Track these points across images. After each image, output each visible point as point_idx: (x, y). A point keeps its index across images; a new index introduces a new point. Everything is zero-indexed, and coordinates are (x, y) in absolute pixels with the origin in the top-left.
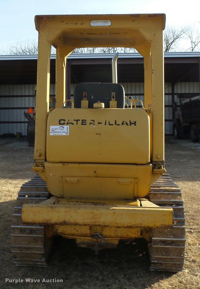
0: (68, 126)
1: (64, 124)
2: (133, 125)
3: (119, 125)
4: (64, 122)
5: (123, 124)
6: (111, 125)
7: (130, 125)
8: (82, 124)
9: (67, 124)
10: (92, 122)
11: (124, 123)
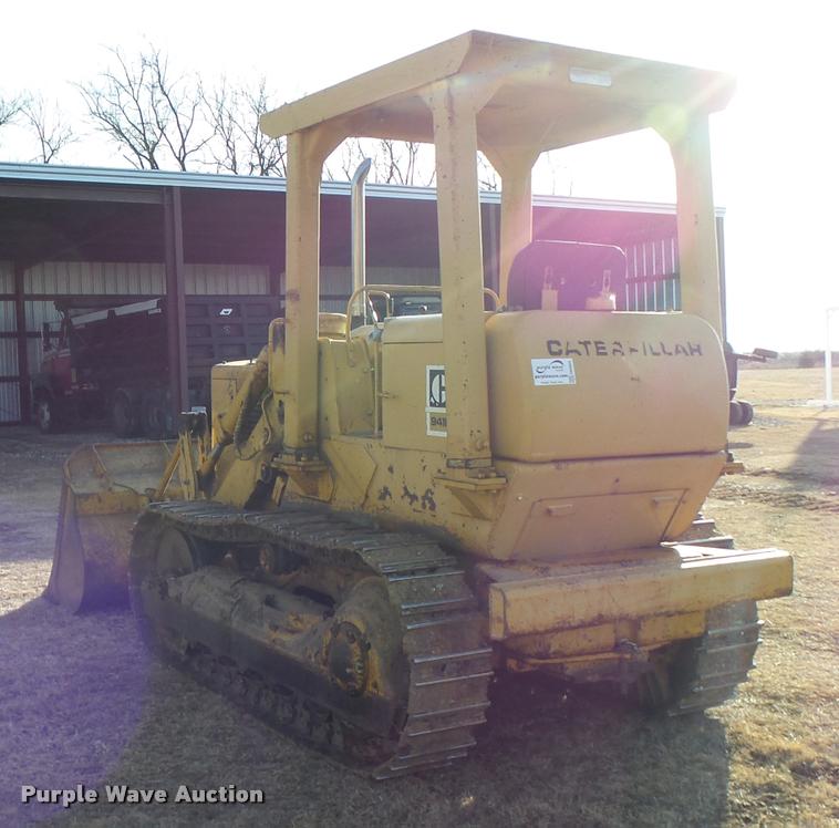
0: (571, 360)
1: (559, 353)
2: (696, 354)
3: (670, 354)
4: (559, 348)
5: (677, 352)
6: (655, 354)
7: (692, 354)
8: (598, 354)
9: (568, 352)
10: (617, 347)
11: (680, 348)
